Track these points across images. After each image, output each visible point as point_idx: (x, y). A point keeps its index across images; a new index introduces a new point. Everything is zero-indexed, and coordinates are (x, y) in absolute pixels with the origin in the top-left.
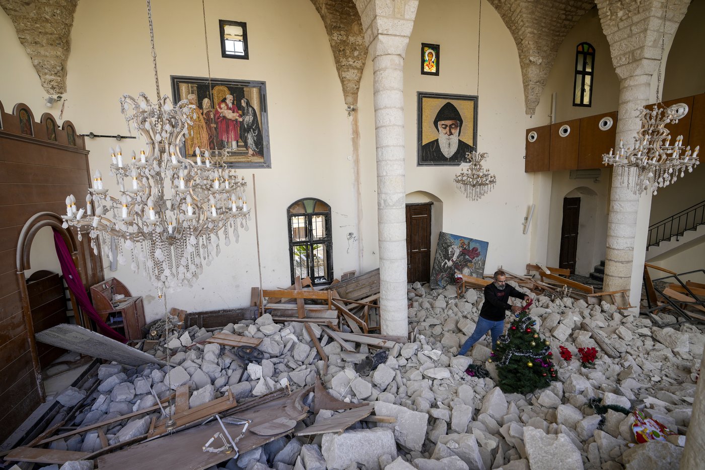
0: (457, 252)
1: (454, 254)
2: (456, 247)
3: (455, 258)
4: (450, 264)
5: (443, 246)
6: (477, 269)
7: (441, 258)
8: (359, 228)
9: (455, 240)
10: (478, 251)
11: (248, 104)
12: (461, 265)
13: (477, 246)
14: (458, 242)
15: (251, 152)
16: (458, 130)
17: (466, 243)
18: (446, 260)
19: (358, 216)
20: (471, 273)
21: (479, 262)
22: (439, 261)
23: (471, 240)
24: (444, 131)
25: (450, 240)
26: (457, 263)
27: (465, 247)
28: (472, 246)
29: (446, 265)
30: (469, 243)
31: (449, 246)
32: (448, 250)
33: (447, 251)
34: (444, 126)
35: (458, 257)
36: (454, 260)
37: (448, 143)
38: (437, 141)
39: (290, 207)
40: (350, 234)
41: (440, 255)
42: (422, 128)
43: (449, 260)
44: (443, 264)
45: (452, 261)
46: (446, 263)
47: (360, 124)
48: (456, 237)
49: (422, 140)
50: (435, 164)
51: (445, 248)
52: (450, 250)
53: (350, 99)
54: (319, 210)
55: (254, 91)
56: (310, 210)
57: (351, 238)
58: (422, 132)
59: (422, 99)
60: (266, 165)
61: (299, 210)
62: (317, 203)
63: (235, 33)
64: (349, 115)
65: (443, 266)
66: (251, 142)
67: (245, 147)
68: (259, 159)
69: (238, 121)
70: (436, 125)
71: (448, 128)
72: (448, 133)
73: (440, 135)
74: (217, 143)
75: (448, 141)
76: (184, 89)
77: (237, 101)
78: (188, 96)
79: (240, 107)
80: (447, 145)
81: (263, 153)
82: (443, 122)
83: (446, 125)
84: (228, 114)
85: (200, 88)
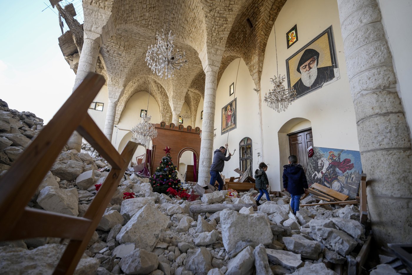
0: (327, 164)
1: (323, 166)
2: (325, 159)
3: (324, 170)
4: (319, 175)
6: (350, 183)
7: (312, 169)
8: (262, 150)
9: (324, 152)
10: (351, 163)
11: (233, 108)
12: (330, 178)
13: (349, 157)
14: (327, 155)
15: (233, 124)
16: (316, 62)
17: (336, 154)
18: (316, 172)
19: (262, 143)
20: (342, 187)
21: (353, 176)
22: (310, 173)
23: (342, 151)
24: (305, 70)
25: (319, 153)
26: (327, 175)
27: (334, 158)
28: (343, 157)
29: (316, 177)
30: (339, 155)
31: (318, 159)
32: (318, 163)
33: (317, 163)
34: (304, 67)
35: (327, 170)
36: (324, 172)
37: (309, 76)
38: (300, 80)
39: (240, 143)
40: (258, 153)
41: (311, 167)
42: (290, 78)
43: (318, 172)
44: (313, 176)
45: (322, 173)
46: (316, 175)
48: (325, 150)
49: (290, 85)
50: (300, 96)
51: (315, 161)
52: (320, 162)
53: (257, 86)
54: (249, 142)
55: (234, 102)
56: (246, 143)
57: (259, 156)
58: (290, 80)
59: (288, 62)
60: (235, 127)
61: (242, 144)
62: (248, 139)
63: (232, 87)
64: (258, 93)
65: (313, 177)
66: (233, 120)
67: (232, 123)
68: (234, 126)
69: (231, 115)
70: (298, 70)
71: (307, 67)
72: (308, 70)
73: (302, 75)
74: (227, 124)
75: (309, 75)
76: (223, 111)
77: (231, 108)
78: (224, 112)
79: (231, 110)
80: (308, 78)
81: (235, 123)
82: (303, 65)
83: (306, 66)
84: (229, 113)
85: (225, 108)
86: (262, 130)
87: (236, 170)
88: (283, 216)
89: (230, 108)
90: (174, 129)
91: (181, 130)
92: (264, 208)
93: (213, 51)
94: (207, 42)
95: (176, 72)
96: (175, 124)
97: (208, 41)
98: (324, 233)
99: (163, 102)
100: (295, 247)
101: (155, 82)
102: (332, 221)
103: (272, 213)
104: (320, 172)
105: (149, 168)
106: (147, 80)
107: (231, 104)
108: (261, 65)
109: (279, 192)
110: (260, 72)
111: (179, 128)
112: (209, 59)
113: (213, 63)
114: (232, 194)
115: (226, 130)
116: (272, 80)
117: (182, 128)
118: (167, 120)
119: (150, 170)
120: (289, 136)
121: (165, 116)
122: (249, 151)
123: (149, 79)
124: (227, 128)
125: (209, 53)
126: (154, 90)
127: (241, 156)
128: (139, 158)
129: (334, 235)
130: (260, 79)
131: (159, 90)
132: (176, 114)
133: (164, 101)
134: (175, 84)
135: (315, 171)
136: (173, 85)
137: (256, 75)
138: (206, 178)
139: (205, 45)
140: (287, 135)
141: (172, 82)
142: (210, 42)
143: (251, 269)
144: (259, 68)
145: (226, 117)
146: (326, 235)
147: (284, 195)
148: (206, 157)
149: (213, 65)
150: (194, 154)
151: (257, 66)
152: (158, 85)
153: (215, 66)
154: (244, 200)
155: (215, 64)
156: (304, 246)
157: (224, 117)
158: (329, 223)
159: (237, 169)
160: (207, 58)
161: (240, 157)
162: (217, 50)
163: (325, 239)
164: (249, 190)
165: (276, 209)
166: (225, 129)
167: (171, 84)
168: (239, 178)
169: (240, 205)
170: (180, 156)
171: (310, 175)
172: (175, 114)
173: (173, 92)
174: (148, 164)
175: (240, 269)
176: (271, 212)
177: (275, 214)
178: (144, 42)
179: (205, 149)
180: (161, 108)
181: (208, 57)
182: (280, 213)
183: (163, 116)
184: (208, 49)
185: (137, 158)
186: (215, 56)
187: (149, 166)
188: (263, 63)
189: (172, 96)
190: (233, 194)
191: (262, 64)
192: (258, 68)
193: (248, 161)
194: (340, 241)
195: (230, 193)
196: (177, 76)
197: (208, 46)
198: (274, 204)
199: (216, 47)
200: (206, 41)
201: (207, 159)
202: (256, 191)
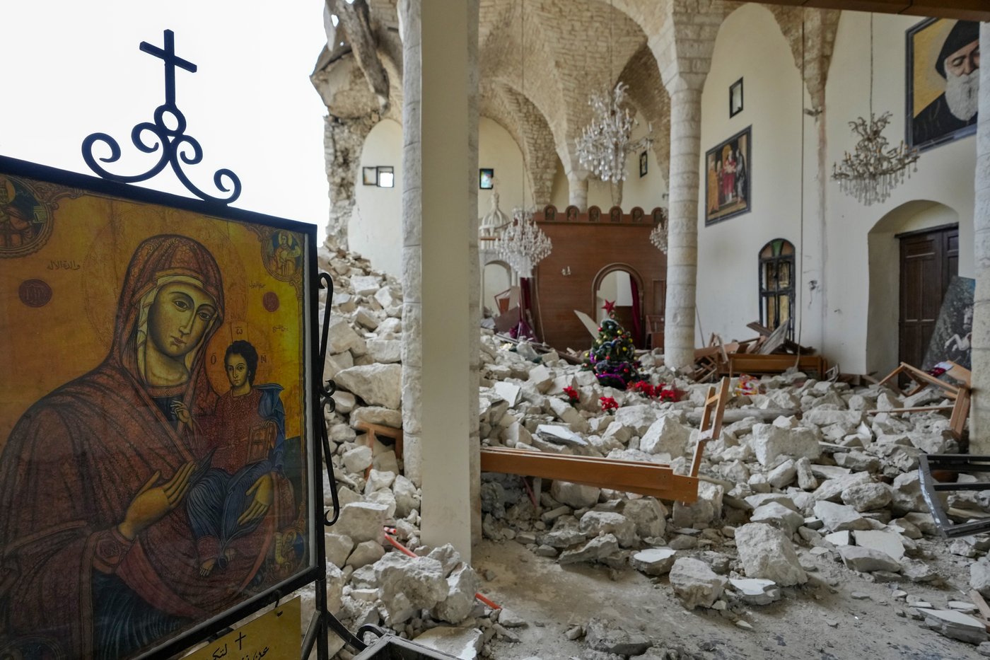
4: (963, 344)
5: (953, 305)
7: (947, 329)
8: (823, 274)
11: (740, 154)
15: (739, 199)
18: (957, 337)
19: (823, 256)
22: (941, 336)
24: (958, 71)
29: (955, 347)
31: (965, 306)
32: (963, 315)
33: (961, 316)
34: (957, 62)
37: (967, 90)
38: (942, 98)
39: (761, 253)
40: (812, 282)
41: (945, 324)
42: (912, 88)
43: (962, 336)
44: (947, 343)
46: (954, 342)
47: (827, 128)
49: (912, 108)
51: (957, 310)
53: (816, 100)
54: (786, 252)
55: (744, 138)
56: (777, 253)
57: (813, 288)
58: (912, 94)
59: (912, 38)
60: (748, 209)
61: (768, 255)
62: (784, 243)
63: (737, 90)
64: (816, 120)
65: (948, 347)
66: (740, 189)
67: (737, 196)
68: (743, 206)
69: (734, 174)
70: (940, 68)
71: (966, 61)
72: (967, 70)
73: (949, 83)
74: (722, 199)
75: (967, 86)
76: (710, 160)
77: (734, 154)
78: (712, 164)
79: (735, 159)
80: (965, 96)
81: (746, 198)
82: (956, 55)
83: (963, 58)
84: (729, 169)
85: (717, 153)
86: (824, 223)
87: (753, 326)
88: (845, 429)
89: (731, 153)
90: (577, 220)
91: (596, 221)
92: (815, 416)
93: (690, 33)
94: (675, 13)
95: (573, 68)
96: (579, 207)
97: (678, 9)
98: (888, 449)
99: (533, 141)
100: (846, 462)
101: (510, 90)
102: (907, 437)
103: (830, 424)
104: (964, 336)
105: (530, 320)
106: (488, 88)
107: (734, 143)
108: (829, 36)
109: (861, 376)
110: (825, 60)
111: (591, 215)
112: (681, 57)
113: (691, 68)
114: (748, 385)
115: (719, 214)
116: (853, 126)
117: (597, 215)
118: (548, 188)
119: (532, 325)
120: (901, 239)
121: (541, 177)
122: (785, 271)
123: (493, 86)
124: (721, 209)
125: (680, 41)
126: (509, 113)
127: (764, 286)
128: (502, 297)
129: (900, 451)
130: (823, 79)
131: (520, 111)
132: (579, 179)
133: (536, 137)
134: (571, 100)
135: (955, 332)
136: (568, 103)
137: (812, 70)
138: (683, 349)
139: (669, 22)
140: (896, 236)
141: (564, 95)
142: (683, 10)
143: (793, 478)
144: (823, 47)
145: (720, 180)
146: (890, 451)
147: (872, 383)
148: (682, 305)
149: (691, 72)
150: (632, 278)
151: (818, 41)
152: (518, 97)
153: (696, 73)
154: (778, 399)
155: (696, 67)
156: (858, 461)
157: (714, 178)
158: (904, 439)
159: (755, 323)
160: (673, 54)
161: (761, 288)
162: (701, 26)
163: (888, 456)
164: (784, 371)
165: (838, 418)
166: (716, 212)
167: (562, 101)
168: (758, 340)
169: (772, 411)
170: (597, 287)
171: (940, 340)
172: (575, 178)
173: (569, 121)
174: (528, 312)
175: (782, 475)
176: (828, 422)
177: (834, 426)
178: (491, 9)
179: (679, 288)
180: (528, 158)
181: (678, 52)
182: (842, 426)
183: (535, 179)
184: (678, 31)
185: (498, 298)
186: (696, 45)
187: (530, 317)
188: (836, 29)
189: (565, 132)
190: (751, 385)
191: (834, 33)
192: (819, 46)
193: (785, 300)
194: (905, 458)
195: (744, 384)
196: (576, 78)
197: (676, 24)
198: (835, 409)
199: (698, 20)
200: (670, 10)
201: (685, 308)
202: (802, 375)
